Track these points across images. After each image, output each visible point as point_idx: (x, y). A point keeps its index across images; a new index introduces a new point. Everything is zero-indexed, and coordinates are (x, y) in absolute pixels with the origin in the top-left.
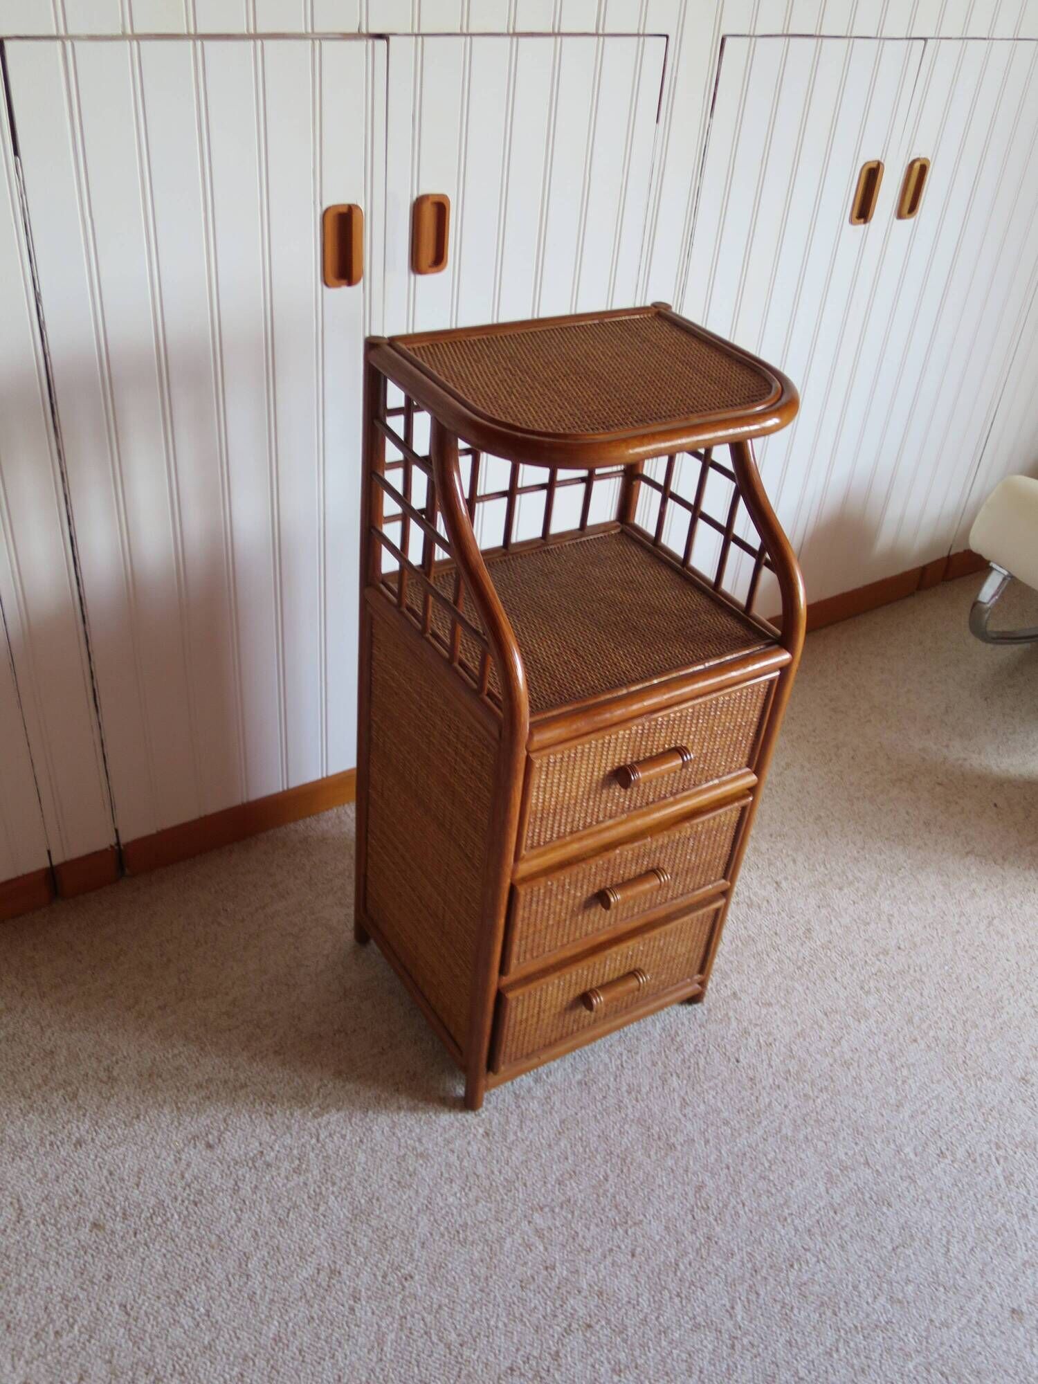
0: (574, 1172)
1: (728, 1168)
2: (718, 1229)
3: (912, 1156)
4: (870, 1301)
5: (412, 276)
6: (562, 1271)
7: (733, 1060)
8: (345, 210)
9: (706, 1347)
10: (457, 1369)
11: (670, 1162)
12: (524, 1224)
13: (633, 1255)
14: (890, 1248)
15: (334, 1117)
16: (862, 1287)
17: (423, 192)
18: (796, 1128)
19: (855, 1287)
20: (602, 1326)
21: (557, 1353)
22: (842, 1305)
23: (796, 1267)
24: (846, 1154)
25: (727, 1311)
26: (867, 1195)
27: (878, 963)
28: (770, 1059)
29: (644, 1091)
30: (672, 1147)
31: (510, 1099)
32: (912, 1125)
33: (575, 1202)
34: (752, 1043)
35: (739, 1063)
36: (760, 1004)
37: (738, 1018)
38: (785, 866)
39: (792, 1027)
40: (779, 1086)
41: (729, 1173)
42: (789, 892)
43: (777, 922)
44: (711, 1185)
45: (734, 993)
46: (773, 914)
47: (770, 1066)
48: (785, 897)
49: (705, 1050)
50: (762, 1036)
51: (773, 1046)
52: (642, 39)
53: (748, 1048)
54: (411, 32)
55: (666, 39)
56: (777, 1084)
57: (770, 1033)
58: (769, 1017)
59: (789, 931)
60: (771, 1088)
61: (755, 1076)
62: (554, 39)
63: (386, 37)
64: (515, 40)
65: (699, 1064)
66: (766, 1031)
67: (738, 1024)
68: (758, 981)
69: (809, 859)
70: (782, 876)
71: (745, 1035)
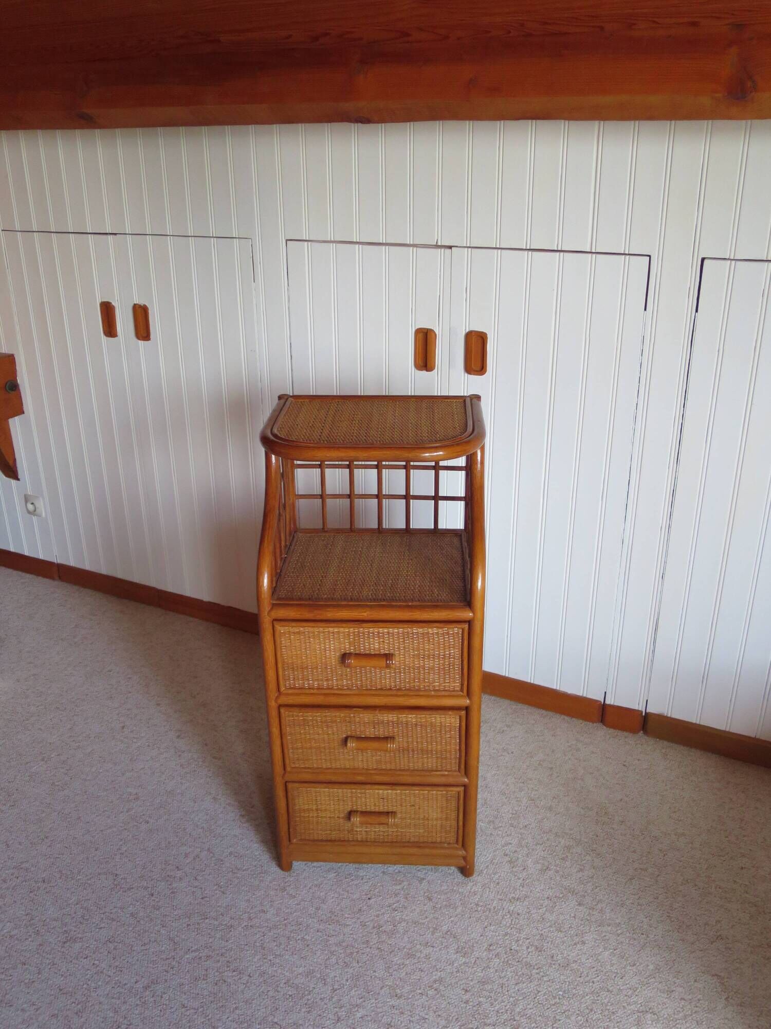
0: (241, 857)
1: (285, 920)
2: (240, 929)
3: (359, 1015)
4: (230, 1019)
5: (466, 374)
6: (179, 874)
7: (369, 896)
8: (426, 331)
9: (162, 947)
10: (108, 856)
11: (272, 893)
12: (198, 850)
13: (202, 898)
14: (276, 1020)
16: (237, 1012)
17: (472, 329)
18: (339, 944)
19: (236, 1008)
20: (154, 900)
21: (132, 888)
22: (221, 1004)
23: (234, 973)
24: (335, 977)
25: (189, 950)
26: (309, 997)
27: (525, 948)
28: (383, 914)
30: (284, 889)
32: (385, 1008)
33: (223, 864)
34: (391, 901)
35: (369, 900)
36: (426, 894)
37: (405, 887)
38: (570, 867)
39: (420, 917)
40: (366, 925)
41: (282, 922)
42: (545, 877)
43: (510, 881)
44: (268, 916)
45: (423, 879)
46: (515, 876)
47: (378, 916)
48: (538, 877)
49: (366, 881)
50: (400, 904)
51: (396, 912)
52: (627, 257)
53: (384, 901)
54: (465, 246)
55: (649, 258)
56: (366, 924)
57: (406, 908)
58: (419, 902)
59: (508, 889)
60: (361, 922)
61: (364, 911)
62: (558, 254)
63: (450, 247)
64: (530, 253)
65: (353, 882)
66: (406, 904)
67: (400, 889)
68: (446, 888)
69: (592, 877)
70: (558, 869)
71: (393, 895)
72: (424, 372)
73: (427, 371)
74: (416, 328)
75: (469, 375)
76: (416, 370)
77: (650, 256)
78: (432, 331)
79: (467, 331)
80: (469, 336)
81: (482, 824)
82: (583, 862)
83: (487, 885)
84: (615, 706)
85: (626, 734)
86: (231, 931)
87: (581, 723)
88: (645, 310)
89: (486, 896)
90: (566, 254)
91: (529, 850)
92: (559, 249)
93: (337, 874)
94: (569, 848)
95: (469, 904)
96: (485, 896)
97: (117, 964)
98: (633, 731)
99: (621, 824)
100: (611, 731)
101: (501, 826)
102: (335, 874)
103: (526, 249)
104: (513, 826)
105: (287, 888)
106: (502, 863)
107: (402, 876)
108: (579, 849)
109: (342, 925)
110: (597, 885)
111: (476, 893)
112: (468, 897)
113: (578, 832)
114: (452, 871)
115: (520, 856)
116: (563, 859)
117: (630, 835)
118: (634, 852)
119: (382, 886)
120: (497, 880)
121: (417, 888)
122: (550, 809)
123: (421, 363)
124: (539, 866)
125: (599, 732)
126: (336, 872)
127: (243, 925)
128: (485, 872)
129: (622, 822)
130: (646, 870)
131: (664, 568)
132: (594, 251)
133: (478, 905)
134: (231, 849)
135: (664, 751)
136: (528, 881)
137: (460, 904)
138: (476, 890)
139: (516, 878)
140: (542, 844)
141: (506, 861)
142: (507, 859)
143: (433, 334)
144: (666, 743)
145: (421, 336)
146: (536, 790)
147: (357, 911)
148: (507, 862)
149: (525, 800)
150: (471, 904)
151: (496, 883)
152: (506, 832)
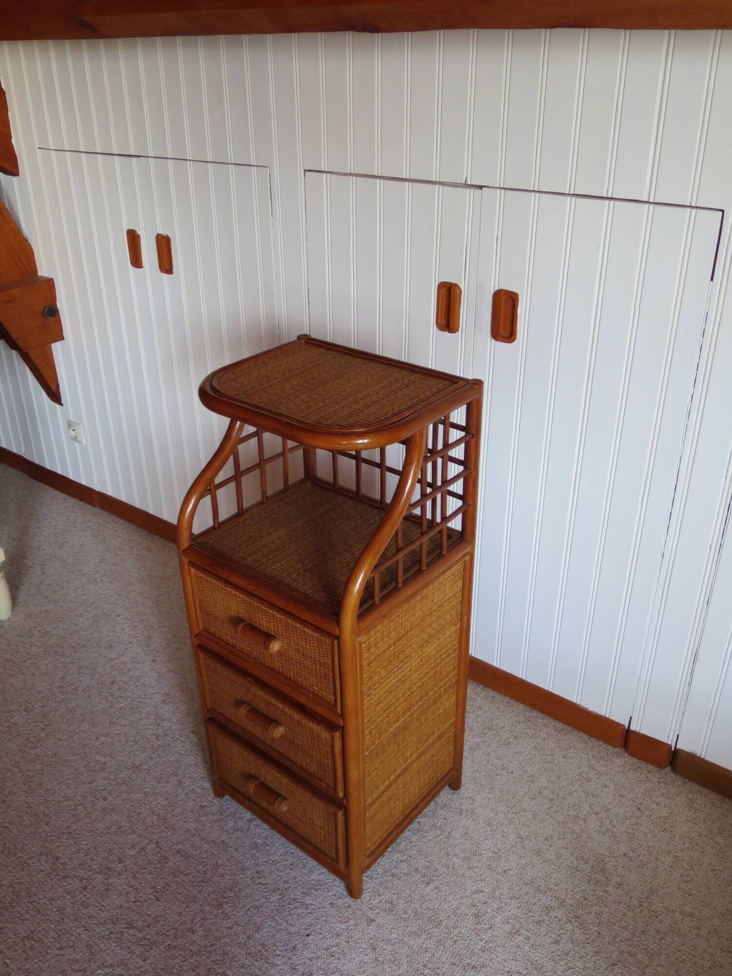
1: (211, 945)
2: (162, 947)
6: (119, 867)
7: (308, 932)
8: (450, 286)
9: (78, 955)
10: (55, 834)
11: (207, 908)
12: (147, 841)
13: (134, 902)
15: (194, 739)
20: (86, 895)
21: (68, 877)
25: (104, 964)
28: (318, 958)
29: (261, 880)
30: (220, 906)
31: (232, 810)
33: (167, 863)
34: (329, 942)
35: (306, 937)
36: (371, 941)
37: (350, 928)
38: (544, 935)
39: (358, 970)
40: (295, 969)
41: (208, 947)
42: (511, 944)
43: (470, 940)
44: (196, 937)
45: (373, 920)
46: (478, 935)
47: (311, 960)
48: (503, 941)
49: (310, 911)
50: (339, 949)
51: (333, 958)
52: (694, 211)
53: (323, 941)
54: (498, 186)
55: (721, 213)
56: (297, 967)
57: (344, 954)
58: (360, 950)
59: (465, 951)
60: (291, 964)
61: (298, 950)
62: (607, 202)
63: (481, 187)
64: (574, 199)
65: (295, 910)
66: (345, 950)
67: (344, 929)
68: (395, 936)
69: (567, 954)
70: (530, 935)
71: (335, 935)
72: (447, 333)
73: (450, 331)
74: (440, 281)
75: (496, 342)
76: (438, 330)
77: (723, 211)
78: (456, 286)
79: (496, 289)
80: (499, 296)
81: (456, 860)
82: (561, 931)
83: (442, 942)
84: (640, 733)
85: (650, 767)
86: (152, 948)
87: (600, 746)
88: (712, 279)
89: (438, 957)
90: (617, 203)
91: (501, 903)
92: (610, 196)
93: (282, 896)
94: (548, 909)
95: (417, 963)
96: (437, 955)
97: (27, 967)
98: (660, 765)
99: (618, 888)
100: (634, 760)
101: (477, 867)
102: (280, 896)
103: (569, 195)
104: (490, 869)
105: (224, 905)
106: (467, 915)
107: (351, 912)
108: (560, 914)
109: (270, 964)
110: (570, 965)
111: (427, 949)
112: (417, 953)
113: (565, 890)
114: (408, 916)
115: (489, 910)
116: (538, 923)
117: (625, 904)
118: (625, 928)
119: (326, 921)
120: (456, 938)
121: (362, 931)
122: (538, 853)
123: (444, 322)
124: (508, 928)
125: (619, 760)
126: (280, 895)
127: (166, 944)
128: (444, 924)
129: (620, 885)
130: (633, 955)
131: (711, 593)
132: (651, 200)
133: (427, 966)
134: (180, 846)
135: (690, 796)
136: (490, 945)
137: (406, 961)
138: (429, 946)
139: (478, 938)
140: (519, 898)
141: (471, 914)
142: (474, 910)
143: (458, 290)
144: (696, 787)
145: (444, 290)
146: (528, 826)
147: (291, 948)
148: (472, 916)
149: (512, 837)
150: (418, 964)
151: (453, 940)
152: (481, 875)
